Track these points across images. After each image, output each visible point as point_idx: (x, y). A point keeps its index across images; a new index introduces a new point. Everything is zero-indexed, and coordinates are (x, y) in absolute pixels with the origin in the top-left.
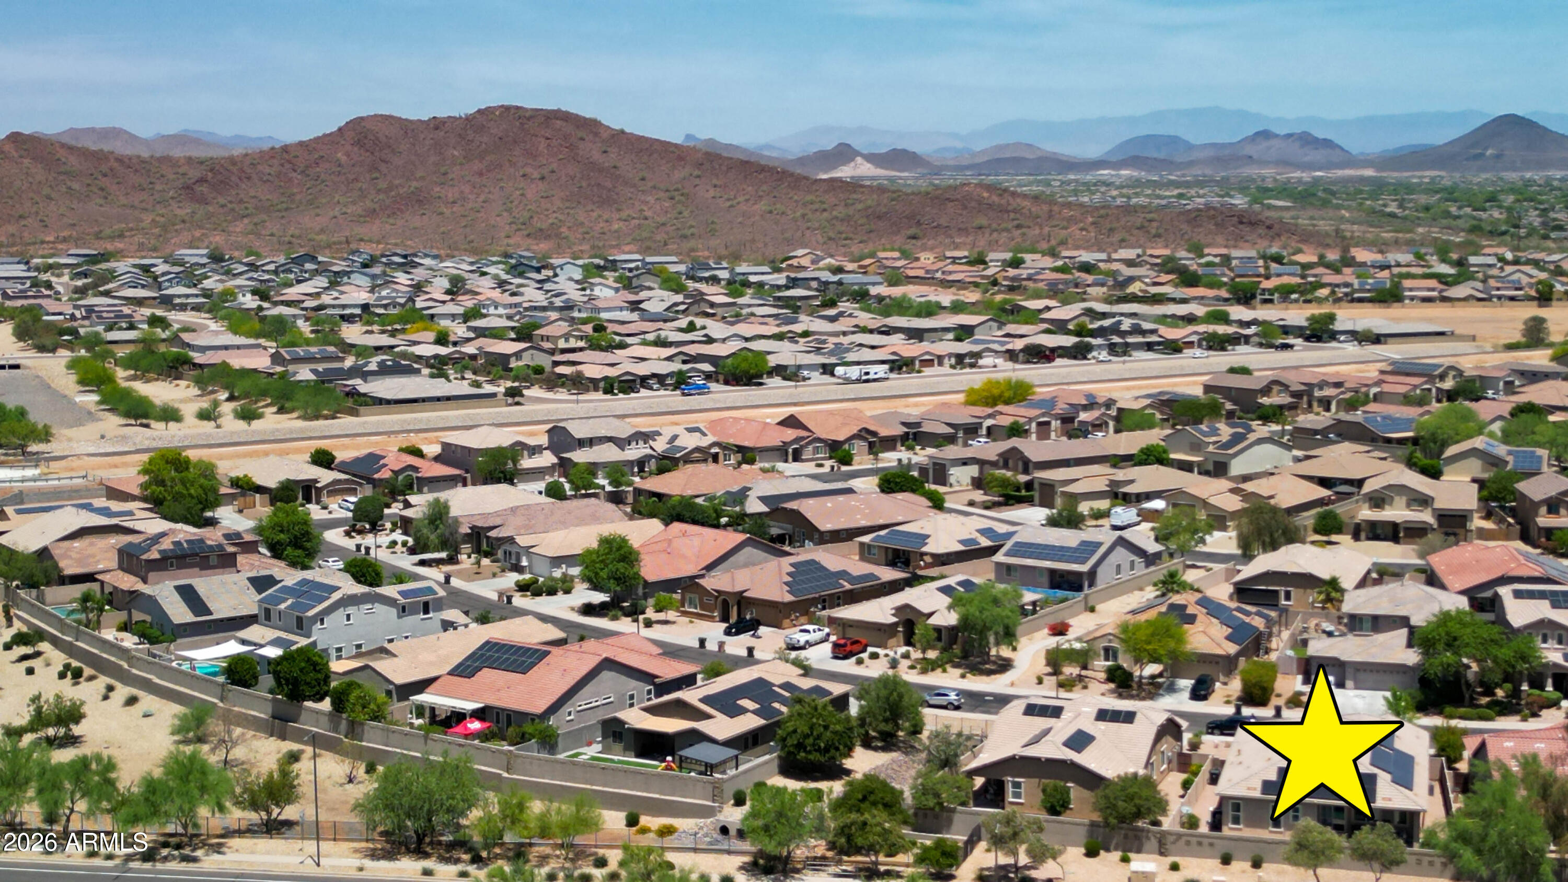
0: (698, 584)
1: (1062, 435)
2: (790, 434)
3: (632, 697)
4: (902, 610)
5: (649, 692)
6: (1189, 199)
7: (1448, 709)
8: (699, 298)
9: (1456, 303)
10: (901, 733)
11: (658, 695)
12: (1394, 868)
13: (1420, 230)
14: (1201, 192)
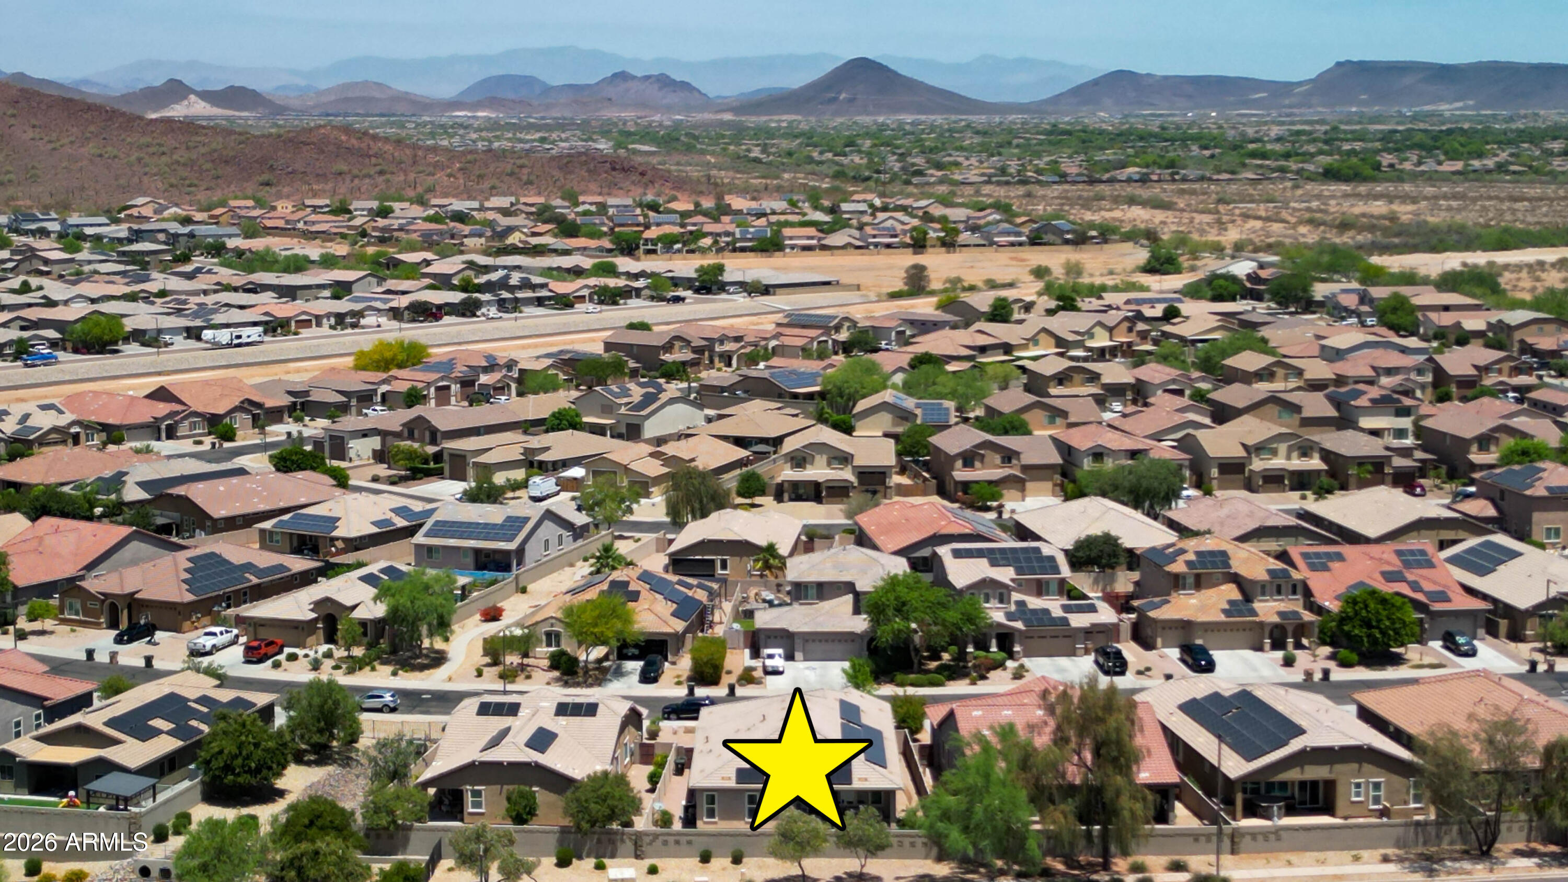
0: (80, 587)
1: (462, 400)
2: (162, 409)
3: (18, 724)
4: (318, 605)
5: (38, 717)
6: (553, 142)
7: (899, 677)
8: (30, 254)
9: (836, 252)
10: (335, 743)
11: (50, 720)
12: (879, 853)
13: (786, 176)
14: (563, 136)
